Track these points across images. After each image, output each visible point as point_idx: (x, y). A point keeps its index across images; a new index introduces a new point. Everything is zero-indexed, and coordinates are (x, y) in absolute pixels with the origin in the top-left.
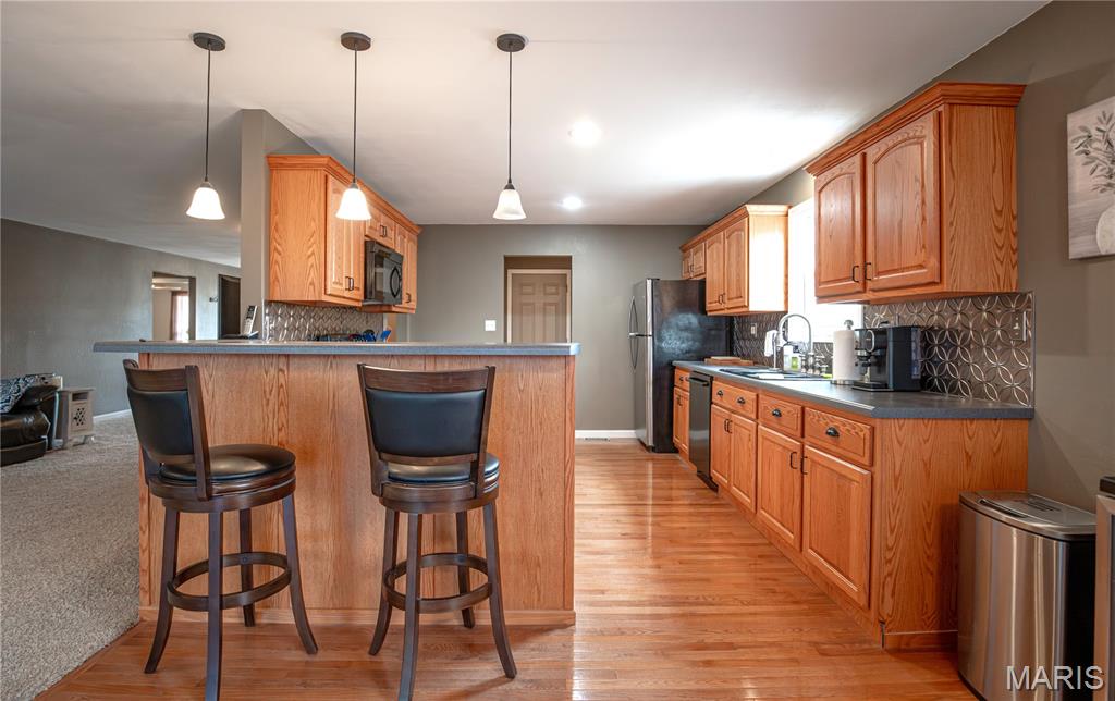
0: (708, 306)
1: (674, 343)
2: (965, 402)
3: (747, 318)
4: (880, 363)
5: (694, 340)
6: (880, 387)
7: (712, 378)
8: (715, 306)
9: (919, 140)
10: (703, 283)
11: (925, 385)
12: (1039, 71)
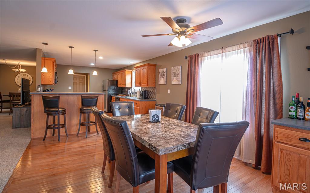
0: (118, 85)
1: (111, 92)
2: (151, 99)
3: (125, 88)
4: (142, 95)
5: (115, 91)
6: (142, 98)
7: (120, 98)
8: (120, 85)
9: (146, 69)
10: (117, 81)
11: (147, 98)
12: (158, 63)
